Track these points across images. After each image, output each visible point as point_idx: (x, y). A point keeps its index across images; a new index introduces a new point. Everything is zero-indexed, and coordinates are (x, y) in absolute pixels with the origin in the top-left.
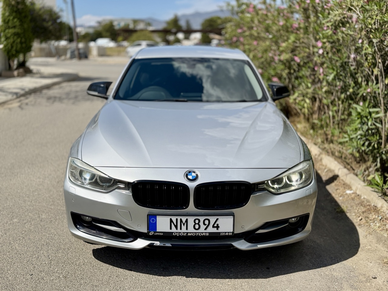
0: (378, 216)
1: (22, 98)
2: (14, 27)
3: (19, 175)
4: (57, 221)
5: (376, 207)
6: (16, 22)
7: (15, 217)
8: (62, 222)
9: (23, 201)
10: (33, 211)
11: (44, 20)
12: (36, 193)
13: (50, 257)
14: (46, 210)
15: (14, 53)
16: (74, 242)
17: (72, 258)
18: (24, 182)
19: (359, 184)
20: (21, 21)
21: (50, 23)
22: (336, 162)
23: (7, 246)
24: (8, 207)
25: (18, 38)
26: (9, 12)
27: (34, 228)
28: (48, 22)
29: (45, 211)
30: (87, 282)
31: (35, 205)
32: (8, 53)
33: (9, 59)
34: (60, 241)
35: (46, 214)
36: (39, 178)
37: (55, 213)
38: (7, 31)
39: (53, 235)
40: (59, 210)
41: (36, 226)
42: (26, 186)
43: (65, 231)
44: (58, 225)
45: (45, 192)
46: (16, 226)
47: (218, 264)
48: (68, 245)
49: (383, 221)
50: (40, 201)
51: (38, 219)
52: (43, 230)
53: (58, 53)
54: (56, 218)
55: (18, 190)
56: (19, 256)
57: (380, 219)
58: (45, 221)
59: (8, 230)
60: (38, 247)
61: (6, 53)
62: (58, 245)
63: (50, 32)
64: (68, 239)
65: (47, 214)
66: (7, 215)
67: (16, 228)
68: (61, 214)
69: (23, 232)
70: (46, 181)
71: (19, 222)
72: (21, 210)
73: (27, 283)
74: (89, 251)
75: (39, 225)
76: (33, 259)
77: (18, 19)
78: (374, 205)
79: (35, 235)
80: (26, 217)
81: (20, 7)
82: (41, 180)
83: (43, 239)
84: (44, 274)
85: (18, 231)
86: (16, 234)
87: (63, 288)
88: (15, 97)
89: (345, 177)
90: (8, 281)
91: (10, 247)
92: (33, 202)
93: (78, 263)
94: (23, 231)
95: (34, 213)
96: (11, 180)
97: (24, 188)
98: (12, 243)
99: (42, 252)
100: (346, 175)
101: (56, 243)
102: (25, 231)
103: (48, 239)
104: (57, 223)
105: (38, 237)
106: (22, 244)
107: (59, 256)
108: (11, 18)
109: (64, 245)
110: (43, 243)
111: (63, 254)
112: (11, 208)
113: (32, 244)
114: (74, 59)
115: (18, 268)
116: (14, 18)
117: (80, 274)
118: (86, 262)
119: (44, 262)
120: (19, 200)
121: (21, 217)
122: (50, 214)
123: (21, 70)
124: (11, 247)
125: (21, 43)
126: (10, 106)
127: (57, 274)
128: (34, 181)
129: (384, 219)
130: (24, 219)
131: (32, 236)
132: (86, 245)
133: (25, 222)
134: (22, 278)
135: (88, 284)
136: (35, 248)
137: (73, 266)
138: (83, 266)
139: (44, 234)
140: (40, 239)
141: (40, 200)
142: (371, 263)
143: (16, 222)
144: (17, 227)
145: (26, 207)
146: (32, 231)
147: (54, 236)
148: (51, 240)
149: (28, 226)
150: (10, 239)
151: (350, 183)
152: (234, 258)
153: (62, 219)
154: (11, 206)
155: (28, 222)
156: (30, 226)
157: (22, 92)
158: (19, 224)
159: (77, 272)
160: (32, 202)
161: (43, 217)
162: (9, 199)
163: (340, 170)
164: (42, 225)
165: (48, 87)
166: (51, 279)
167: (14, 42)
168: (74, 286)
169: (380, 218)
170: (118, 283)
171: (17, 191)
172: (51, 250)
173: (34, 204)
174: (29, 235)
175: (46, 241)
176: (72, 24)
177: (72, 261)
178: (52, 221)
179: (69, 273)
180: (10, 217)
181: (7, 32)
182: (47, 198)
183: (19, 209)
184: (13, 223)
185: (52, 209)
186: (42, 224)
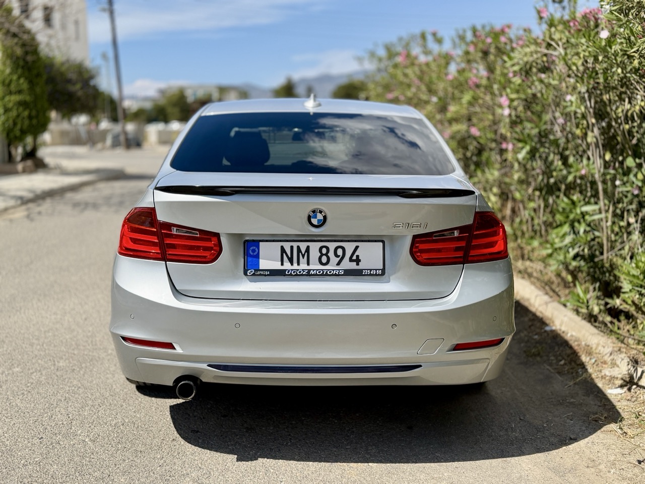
0: (590, 359)
1: (31, 205)
2: (20, 92)
3: (22, 311)
4: (83, 370)
5: (588, 346)
6: (23, 84)
7: (16, 366)
8: (91, 371)
9: (30, 345)
10: (44, 357)
11: (69, 81)
12: (50, 334)
13: (70, 416)
14: (65, 355)
15: (18, 133)
16: (108, 396)
17: (105, 417)
18: (31, 319)
19: (565, 316)
20: (31, 82)
21: (78, 86)
22: (533, 287)
23: (3, 403)
24: (5, 352)
25: (25, 109)
26: (12, 68)
27: (45, 379)
28: (74, 84)
29: (64, 357)
30: (127, 446)
31: (49, 349)
32: (8, 135)
33: (9, 145)
34: (86, 395)
35: (65, 361)
36: (55, 314)
37: (80, 359)
38: (7, 98)
39: (75, 387)
40: (86, 355)
41: (49, 376)
42: (34, 325)
43: (94, 382)
44: (84, 375)
45: (65, 333)
46: (17, 376)
47: (333, 423)
48: (100, 401)
49: (597, 365)
50: (56, 344)
51: (52, 368)
52: (60, 381)
53: (91, 140)
54: (81, 365)
55: (22, 330)
56: (22, 414)
57: (592, 363)
58: (64, 370)
59: (5, 382)
60: (52, 403)
61: (5, 135)
62: (84, 401)
63: (79, 99)
64: (100, 393)
65: (67, 361)
66: (4, 363)
67: (17, 379)
68: (89, 360)
69: (29, 385)
70: (66, 318)
71: (23, 372)
72: (26, 356)
73: (33, 449)
74: (131, 408)
75: (54, 376)
76: (44, 419)
77: (26, 78)
78: (586, 345)
79: (47, 388)
80: (33, 365)
81: (29, 58)
82: (59, 317)
83: (60, 393)
84: (61, 437)
85: (21, 383)
86: (18, 387)
87: (90, 454)
88: (19, 202)
89: (545, 306)
90: (4, 446)
91: (7, 404)
92: (45, 345)
93: (114, 422)
94: (28, 383)
95: (46, 360)
96: (10, 317)
97: (30, 327)
98: (12, 398)
99: (57, 409)
100: (546, 303)
101: (80, 398)
102: (32, 383)
103: (68, 393)
104: (82, 372)
105: (52, 390)
106: (27, 399)
107: (84, 415)
108: (15, 77)
109: (93, 401)
110: (60, 398)
111: (91, 412)
112: (9, 353)
113: (43, 399)
114: (118, 147)
115: (20, 430)
116: (19, 78)
117: (117, 437)
118: (127, 421)
119: (61, 423)
120: (24, 343)
121: (26, 365)
122: (71, 361)
123: (29, 163)
124: (10, 404)
125: (30, 117)
126: (11, 216)
127: (80, 437)
128: (47, 318)
129: (600, 363)
130: (30, 368)
131: (42, 389)
132: (127, 400)
133: (31, 371)
134: (26, 442)
135: (129, 449)
136: (47, 405)
137: (106, 426)
138: (121, 427)
139: (62, 386)
140: (56, 393)
141: (56, 342)
142: (571, 420)
143: (17, 371)
144: (19, 378)
145: (34, 352)
146: (43, 383)
147: (78, 389)
148: (73, 395)
149: (37, 376)
150: (8, 393)
151: (552, 314)
152: (358, 415)
153: (91, 367)
154: (10, 351)
155: (36, 371)
156: (40, 376)
157: (30, 195)
158: (22, 374)
159: (112, 434)
160: (43, 345)
161: (61, 364)
162: (7, 341)
163: (538, 298)
164: (58, 375)
165: (74, 188)
166: (71, 443)
167: (18, 116)
168: (107, 452)
169: (593, 361)
170: (175, 447)
171: (20, 332)
172: (73, 407)
173: (46, 348)
174: (38, 389)
175: (64, 396)
176: (115, 93)
177: (105, 421)
178: (74, 369)
179: (99, 436)
180: (9, 365)
181: (8, 101)
182: (67, 341)
183: (22, 355)
184: (13, 374)
185: (74, 354)
186: (58, 373)
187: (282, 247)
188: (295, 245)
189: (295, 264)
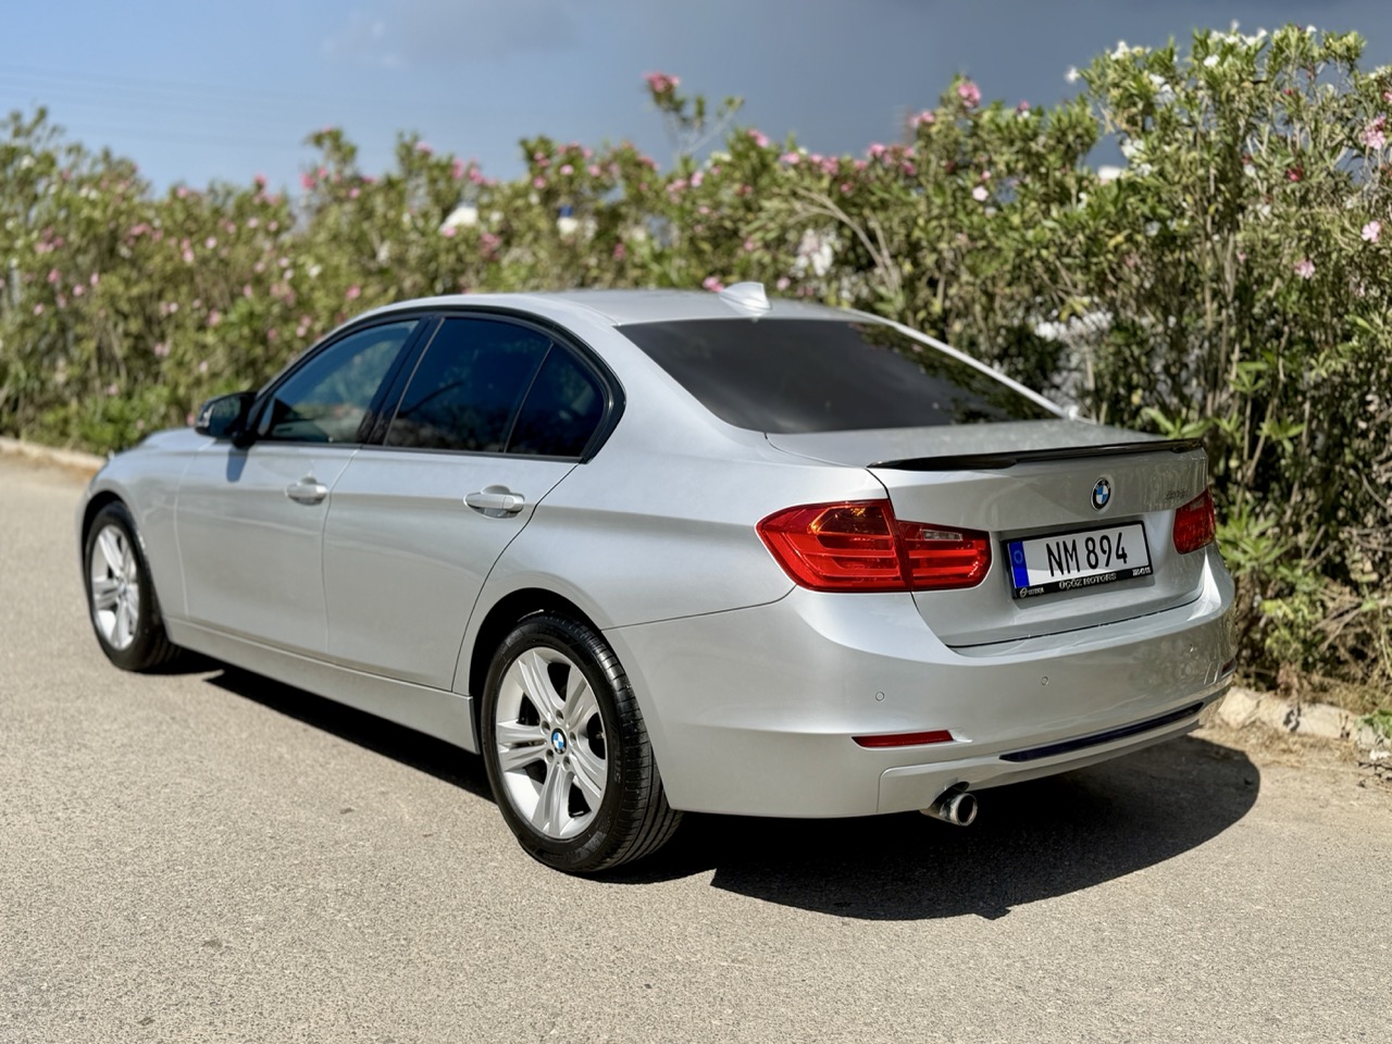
187: (1048, 546)
188: (1060, 539)
189: (1066, 572)
